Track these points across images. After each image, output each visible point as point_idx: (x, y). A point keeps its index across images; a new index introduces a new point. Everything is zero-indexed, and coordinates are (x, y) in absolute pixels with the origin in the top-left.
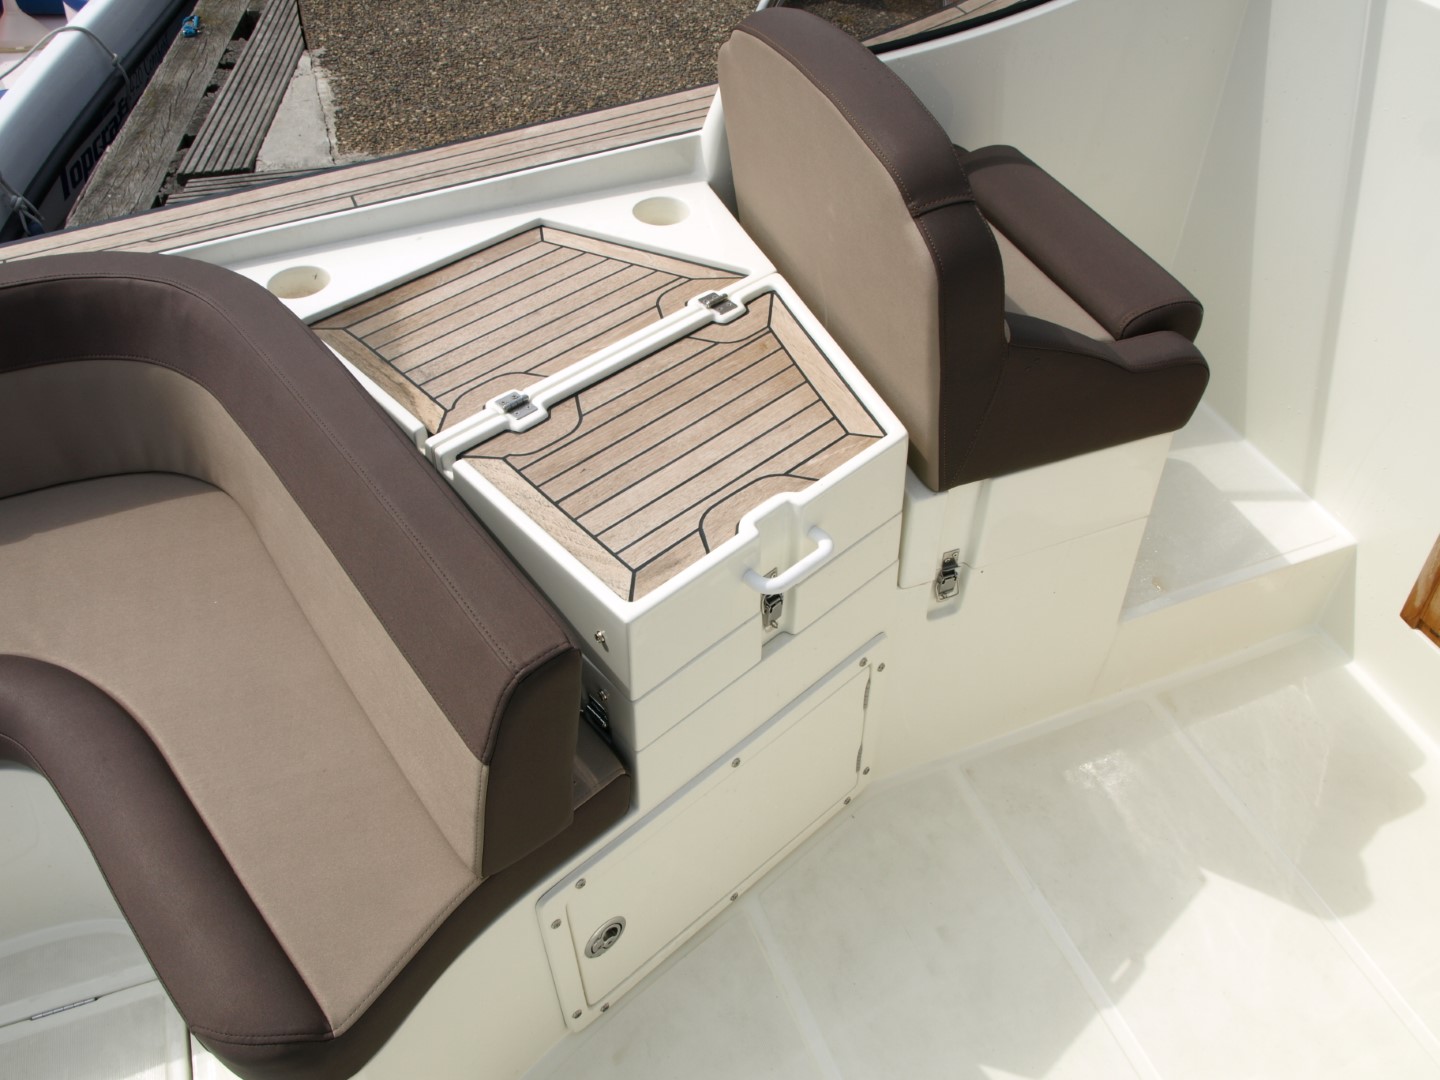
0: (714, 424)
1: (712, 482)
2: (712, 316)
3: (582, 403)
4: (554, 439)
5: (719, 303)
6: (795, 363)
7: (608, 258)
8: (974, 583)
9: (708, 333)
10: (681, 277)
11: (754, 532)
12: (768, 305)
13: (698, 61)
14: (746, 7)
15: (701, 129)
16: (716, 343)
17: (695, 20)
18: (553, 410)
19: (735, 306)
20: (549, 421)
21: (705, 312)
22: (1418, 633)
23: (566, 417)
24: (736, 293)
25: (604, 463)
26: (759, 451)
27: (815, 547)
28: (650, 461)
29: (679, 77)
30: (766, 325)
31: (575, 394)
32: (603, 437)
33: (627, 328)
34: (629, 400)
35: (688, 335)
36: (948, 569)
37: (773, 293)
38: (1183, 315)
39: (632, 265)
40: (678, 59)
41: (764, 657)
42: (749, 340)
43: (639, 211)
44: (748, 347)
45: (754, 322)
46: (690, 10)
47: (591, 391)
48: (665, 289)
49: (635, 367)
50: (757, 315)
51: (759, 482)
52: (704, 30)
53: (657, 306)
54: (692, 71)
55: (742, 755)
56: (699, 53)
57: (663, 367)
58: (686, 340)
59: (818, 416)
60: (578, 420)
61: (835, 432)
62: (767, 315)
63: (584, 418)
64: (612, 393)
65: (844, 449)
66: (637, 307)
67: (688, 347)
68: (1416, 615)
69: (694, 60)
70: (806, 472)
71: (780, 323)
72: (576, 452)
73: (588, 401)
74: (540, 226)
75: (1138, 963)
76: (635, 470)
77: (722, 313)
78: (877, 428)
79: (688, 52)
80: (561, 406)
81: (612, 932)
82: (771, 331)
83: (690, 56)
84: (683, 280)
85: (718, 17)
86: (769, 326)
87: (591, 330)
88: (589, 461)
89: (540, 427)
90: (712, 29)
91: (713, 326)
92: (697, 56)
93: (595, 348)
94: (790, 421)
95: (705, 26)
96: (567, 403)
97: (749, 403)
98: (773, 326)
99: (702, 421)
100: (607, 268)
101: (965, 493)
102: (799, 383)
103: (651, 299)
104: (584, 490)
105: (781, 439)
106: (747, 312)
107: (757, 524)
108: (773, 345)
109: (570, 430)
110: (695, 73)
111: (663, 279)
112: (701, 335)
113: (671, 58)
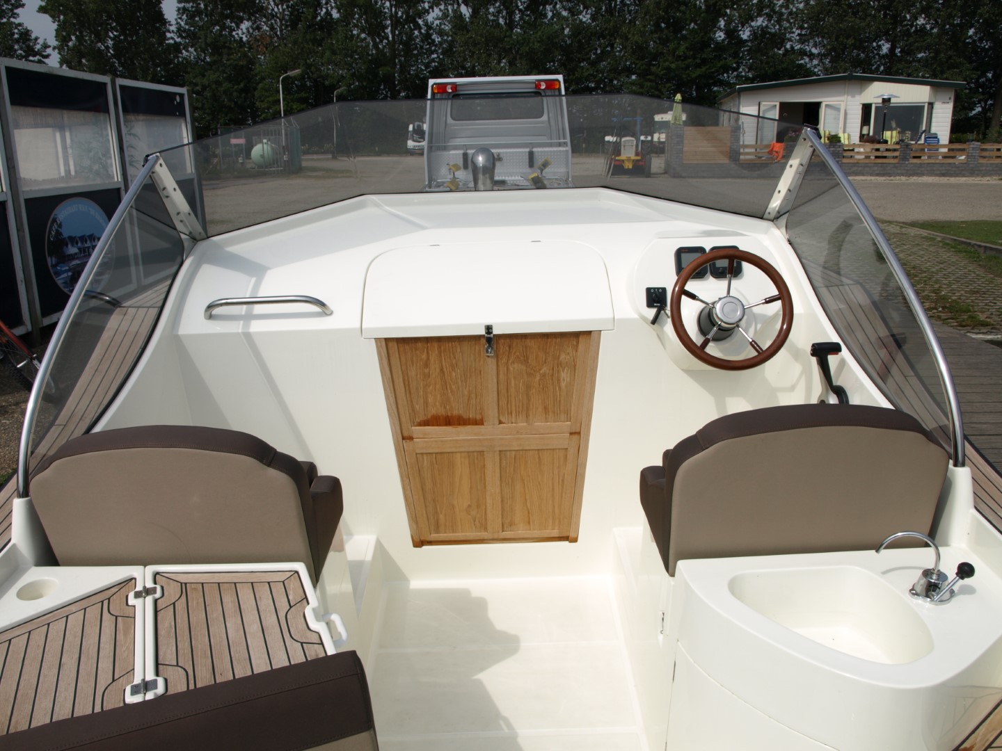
1: (273, 631)
2: (153, 598)
4: (185, 680)
5: (146, 592)
6: (218, 583)
9: (163, 604)
10: (102, 601)
12: (165, 578)
16: (174, 604)
19: (154, 588)
20: (168, 680)
21: (149, 600)
23: (171, 672)
24: (145, 584)
25: (223, 665)
31: (158, 664)
32: (203, 662)
34: (184, 645)
35: (157, 611)
37: (157, 573)
39: (67, 616)
42: (184, 592)
44: (188, 594)
45: (173, 587)
47: (161, 658)
48: (105, 610)
49: (159, 636)
50: (168, 584)
51: (288, 617)
53: (117, 616)
57: (171, 627)
58: (159, 613)
59: (262, 588)
60: (180, 668)
61: (278, 586)
62: (172, 581)
63: (180, 665)
65: (292, 586)
66: (109, 626)
67: (166, 614)
68: (419, 542)
70: (296, 600)
71: (184, 579)
72: (203, 674)
73: (168, 661)
76: (239, 655)
77: (154, 594)
78: (288, 572)
80: (161, 672)
82: (186, 583)
84: (106, 601)
86: (181, 583)
88: (216, 671)
89: (169, 684)
91: (160, 600)
93: (124, 648)
94: (257, 596)
96: (161, 668)
97: (230, 605)
99: (227, 624)
100: (57, 627)
106: (162, 585)
108: (197, 586)
109: (184, 672)
111: (95, 608)
112: (161, 607)
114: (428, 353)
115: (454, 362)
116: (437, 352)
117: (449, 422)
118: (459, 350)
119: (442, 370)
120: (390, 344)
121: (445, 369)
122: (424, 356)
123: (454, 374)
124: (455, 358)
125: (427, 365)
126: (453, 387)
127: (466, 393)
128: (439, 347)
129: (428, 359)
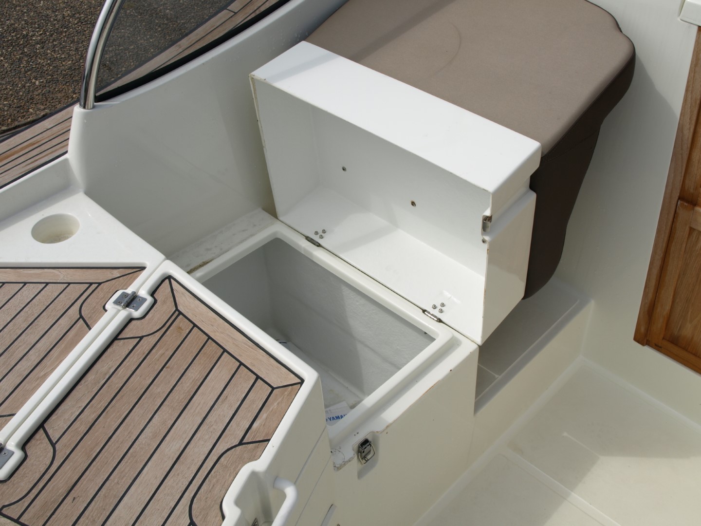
0: (166, 415)
1: (185, 471)
2: (130, 314)
3: (50, 432)
4: (38, 476)
5: (131, 301)
6: (209, 338)
7: (25, 283)
9: (133, 330)
10: (91, 284)
12: (170, 289)
13: (28, 62)
14: (50, 11)
15: (66, 152)
16: (141, 338)
17: (15, 30)
18: (27, 447)
19: (144, 300)
20: (27, 460)
21: (123, 314)
23: (41, 450)
24: (141, 286)
25: (88, 486)
26: (211, 429)
27: (283, 496)
28: (128, 470)
29: (17, 79)
30: (175, 309)
31: (41, 426)
32: (79, 460)
33: (63, 346)
34: (89, 416)
35: (116, 338)
37: (169, 278)
39: (47, 284)
40: (12, 64)
42: (166, 327)
44: (168, 333)
45: (164, 310)
46: (8, 22)
47: (54, 417)
48: (82, 299)
49: (83, 382)
50: (164, 302)
51: (222, 459)
52: (24, 37)
53: (81, 317)
54: (26, 72)
56: (27, 56)
57: (106, 374)
58: (116, 342)
59: (244, 381)
60: (52, 450)
61: (262, 392)
62: (172, 299)
63: (57, 446)
64: (72, 414)
65: (276, 404)
66: (65, 323)
67: (121, 349)
69: (24, 63)
70: (254, 436)
71: (186, 304)
72: (61, 483)
73: (55, 428)
76: (118, 483)
77: (136, 309)
78: (293, 376)
79: (18, 57)
80: (33, 441)
82: (180, 313)
83: (20, 60)
84: (94, 286)
85: (32, 23)
86: (177, 309)
87: (34, 357)
88: (75, 488)
89: (21, 468)
90: (30, 34)
91: (134, 322)
92: (26, 59)
93: (42, 374)
94: (225, 392)
95: (25, 33)
96: (37, 436)
97: (187, 385)
98: (180, 308)
99: (156, 416)
100: (28, 292)
102: (220, 354)
103: (74, 312)
104: (81, 519)
105: (224, 411)
106: (155, 302)
108: (186, 326)
109: (48, 463)
110: (29, 73)
111: (77, 290)
112: (126, 333)
113: (6, 65)
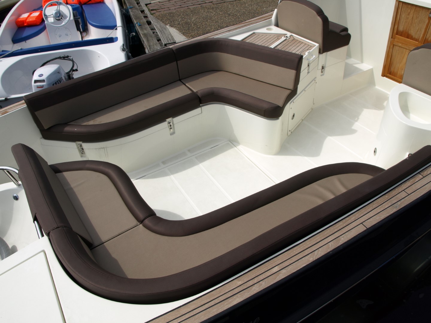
6: (300, 41)
8: (326, 69)
9: (287, 40)
10: (279, 35)
11: (308, 54)
16: (289, 41)
21: (285, 38)
22: (385, 78)
24: (288, 36)
27: (313, 57)
33: (276, 41)
36: (323, 68)
37: (292, 35)
38: (346, 30)
39: (271, 35)
41: (308, 74)
42: (293, 40)
43: (267, 29)
51: (304, 51)
55: (306, 90)
57: (284, 44)
61: (310, 46)
62: (293, 37)
65: (312, 47)
66: (275, 39)
67: (285, 42)
68: (383, 75)
70: (309, 49)
71: (295, 38)
74: (254, 33)
75: (358, 119)
77: (287, 38)
78: (314, 45)
81: (294, 116)
87: (272, 42)
97: (298, 45)
101: (324, 54)
102: (302, 43)
103: (277, 38)
106: (290, 37)
107: (308, 53)
108: (296, 40)
111: (276, 36)
114: (411, 10)
115: (418, 16)
116: (414, 10)
117: (408, 37)
118: (421, 12)
119: (413, 18)
120: (400, 3)
121: (414, 18)
122: (409, 11)
123: (416, 20)
124: (418, 14)
125: (409, 14)
126: (414, 25)
127: (417, 28)
128: (415, 9)
129: (410, 12)
